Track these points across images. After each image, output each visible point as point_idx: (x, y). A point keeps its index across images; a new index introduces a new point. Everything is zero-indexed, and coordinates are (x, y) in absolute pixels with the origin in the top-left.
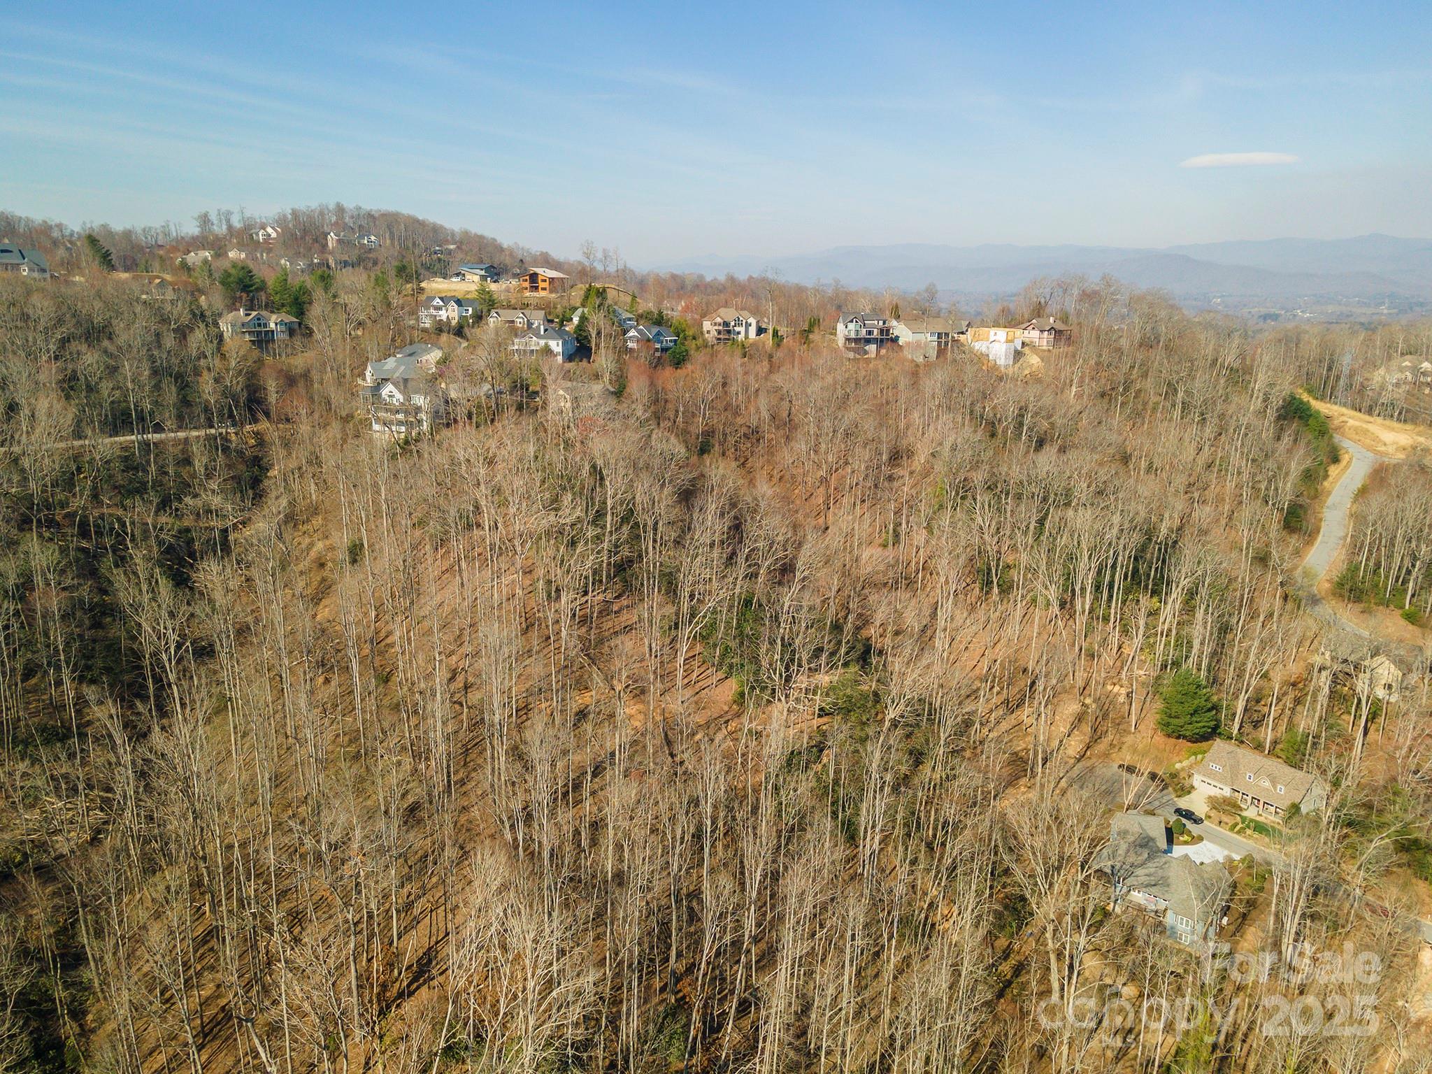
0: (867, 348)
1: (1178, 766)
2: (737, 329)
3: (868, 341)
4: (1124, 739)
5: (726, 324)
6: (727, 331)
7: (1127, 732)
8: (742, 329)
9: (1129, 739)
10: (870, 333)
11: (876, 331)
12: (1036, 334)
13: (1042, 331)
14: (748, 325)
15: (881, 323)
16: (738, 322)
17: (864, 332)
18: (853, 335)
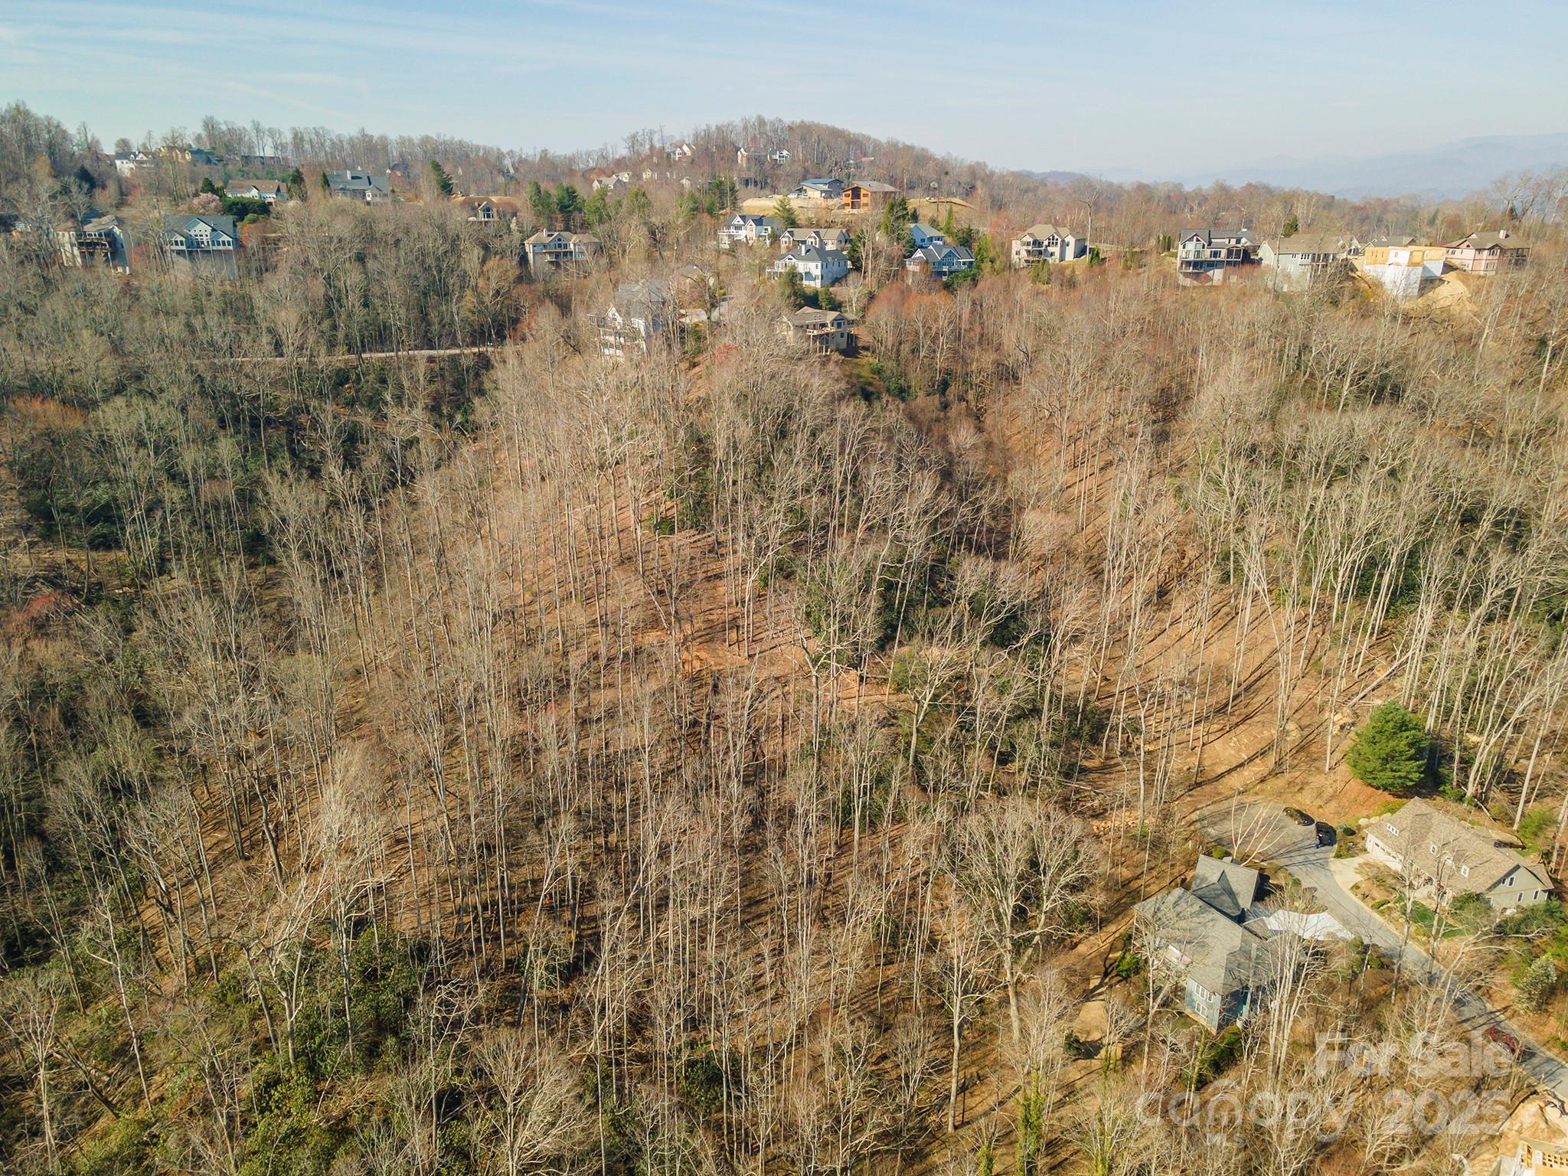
0: (1210, 273)
1: (1363, 822)
2: (1051, 249)
3: (1212, 265)
4: (1311, 779)
5: (1037, 243)
6: (1038, 249)
7: (1319, 770)
8: (1056, 250)
9: (1317, 780)
10: (1215, 254)
11: (1224, 253)
12: (1470, 253)
13: (1479, 250)
14: (1064, 245)
15: (1233, 241)
16: (1052, 242)
17: (1207, 252)
18: (1191, 258)
